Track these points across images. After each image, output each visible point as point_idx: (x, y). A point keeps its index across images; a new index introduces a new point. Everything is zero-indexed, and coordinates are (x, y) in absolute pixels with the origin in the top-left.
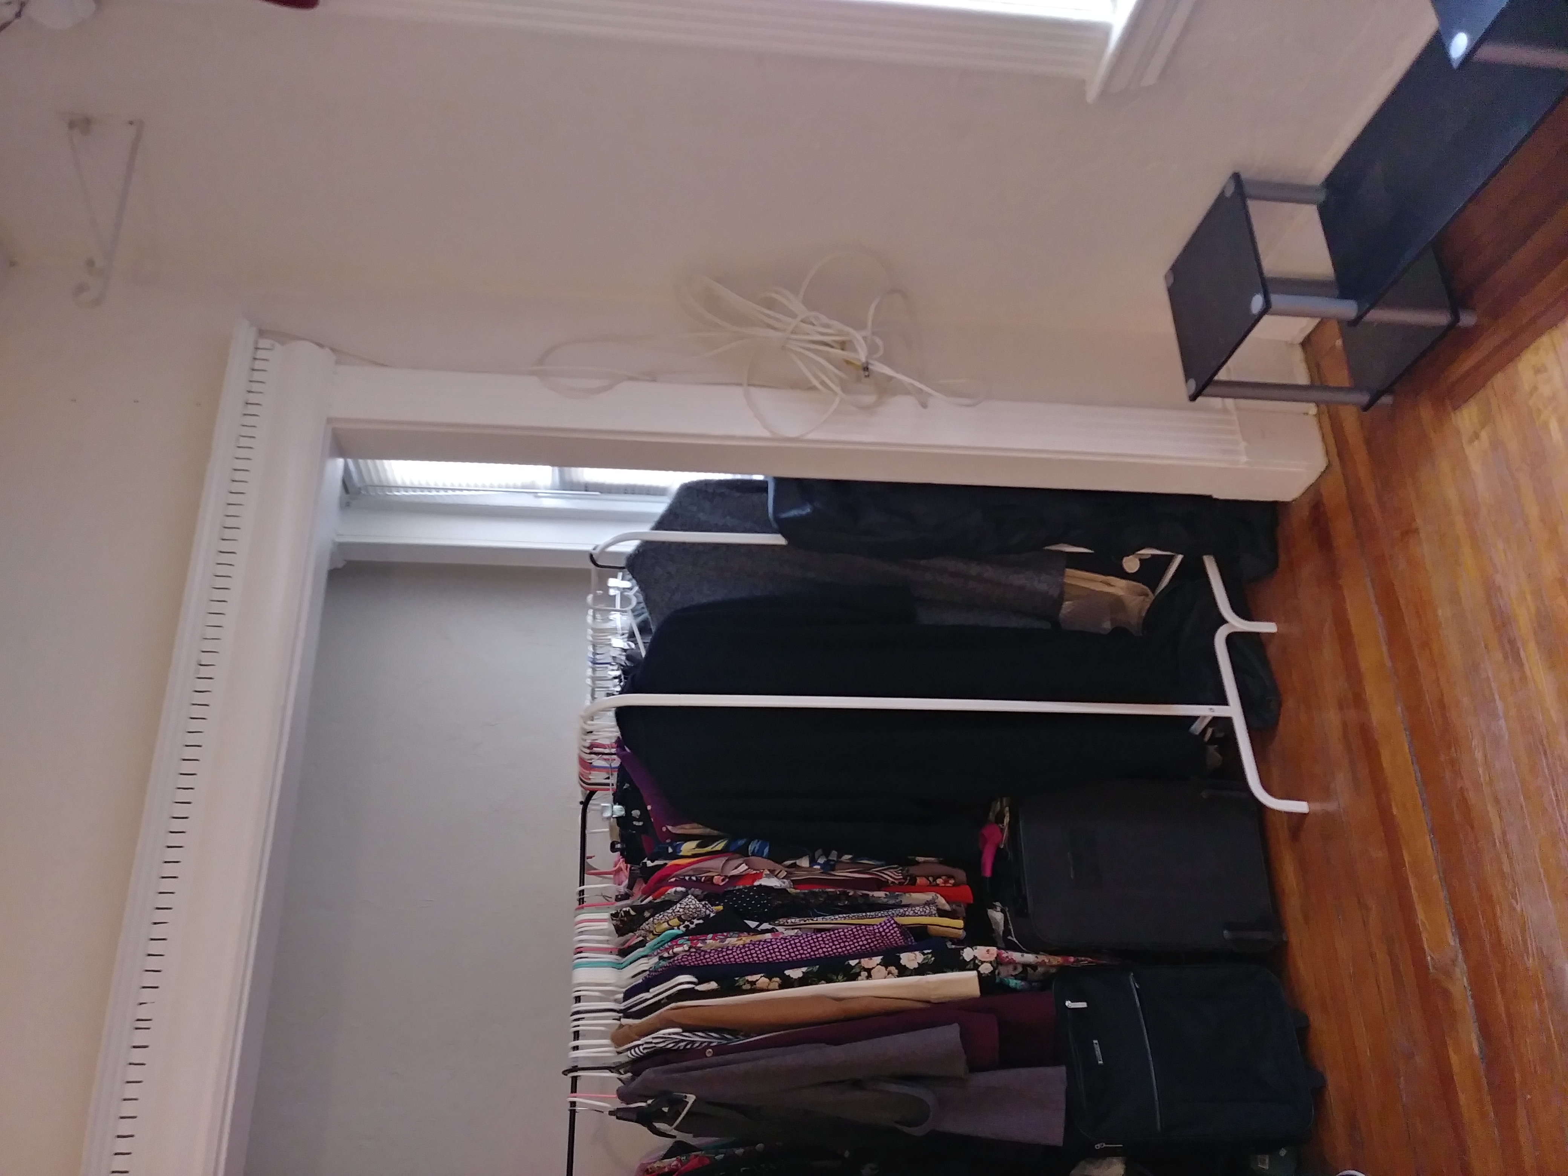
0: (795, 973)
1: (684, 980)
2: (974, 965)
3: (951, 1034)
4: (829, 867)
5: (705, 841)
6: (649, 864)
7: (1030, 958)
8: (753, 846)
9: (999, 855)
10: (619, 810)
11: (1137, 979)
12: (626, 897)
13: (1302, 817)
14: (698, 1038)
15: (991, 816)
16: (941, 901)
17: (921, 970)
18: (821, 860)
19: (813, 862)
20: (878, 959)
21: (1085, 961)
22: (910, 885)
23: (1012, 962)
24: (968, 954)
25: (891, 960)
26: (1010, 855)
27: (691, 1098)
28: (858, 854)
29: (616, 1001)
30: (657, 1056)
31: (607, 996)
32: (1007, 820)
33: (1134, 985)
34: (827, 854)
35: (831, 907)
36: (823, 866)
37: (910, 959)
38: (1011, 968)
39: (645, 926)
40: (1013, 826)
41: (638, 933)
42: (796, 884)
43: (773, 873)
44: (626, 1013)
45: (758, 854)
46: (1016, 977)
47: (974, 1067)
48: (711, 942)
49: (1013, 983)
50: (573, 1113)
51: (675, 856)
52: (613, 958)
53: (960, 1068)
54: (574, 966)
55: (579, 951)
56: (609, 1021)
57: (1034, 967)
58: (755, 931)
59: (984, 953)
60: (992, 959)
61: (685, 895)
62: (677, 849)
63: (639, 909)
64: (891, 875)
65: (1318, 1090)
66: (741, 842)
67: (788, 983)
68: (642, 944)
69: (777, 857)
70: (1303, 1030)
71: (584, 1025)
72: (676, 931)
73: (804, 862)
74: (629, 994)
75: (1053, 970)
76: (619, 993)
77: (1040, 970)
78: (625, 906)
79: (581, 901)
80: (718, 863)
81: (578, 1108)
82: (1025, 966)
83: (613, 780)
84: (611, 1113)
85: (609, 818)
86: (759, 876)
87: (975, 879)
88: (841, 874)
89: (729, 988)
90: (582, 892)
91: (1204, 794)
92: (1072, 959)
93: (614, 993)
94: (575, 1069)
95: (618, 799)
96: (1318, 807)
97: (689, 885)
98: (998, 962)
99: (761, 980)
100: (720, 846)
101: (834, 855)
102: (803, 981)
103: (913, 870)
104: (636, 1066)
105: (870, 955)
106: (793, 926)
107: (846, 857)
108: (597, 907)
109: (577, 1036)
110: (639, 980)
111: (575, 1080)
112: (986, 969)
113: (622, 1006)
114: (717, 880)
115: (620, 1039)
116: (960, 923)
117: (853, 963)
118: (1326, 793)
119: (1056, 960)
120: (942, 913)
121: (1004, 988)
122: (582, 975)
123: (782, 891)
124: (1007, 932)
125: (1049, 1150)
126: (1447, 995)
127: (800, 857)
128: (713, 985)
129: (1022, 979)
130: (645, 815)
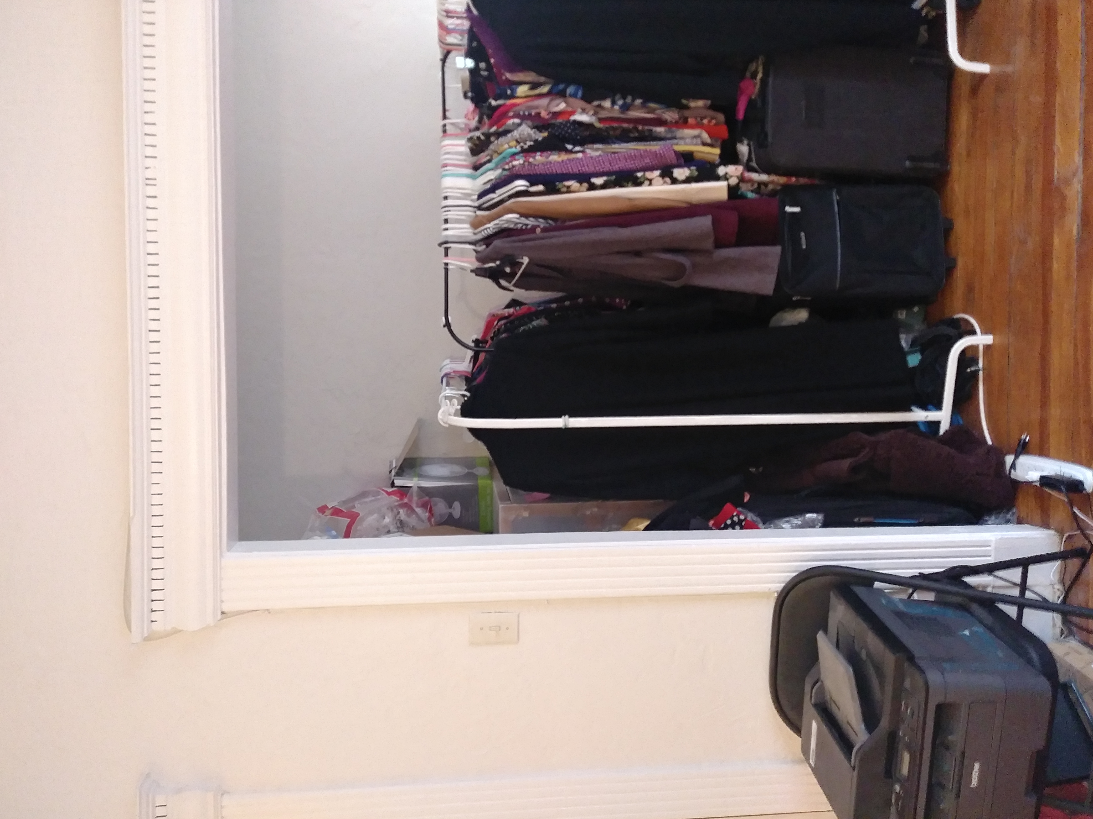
0: (598, 181)
1: (520, 184)
2: (726, 178)
3: (705, 222)
4: (625, 108)
5: (534, 86)
6: (494, 103)
7: (764, 177)
8: (570, 90)
9: (751, 103)
10: (470, 63)
11: (838, 193)
12: (477, 129)
13: (983, 77)
14: (531, 222)
15: (748, 74)
16: (705, 136)
17: (688, 180)
18: (620, 102)
19: (614, 103)
20: (657, 173)
21: (803, 181)
22: (683, 123)
23: (751, 181)
24: (721, 170)
25: (667, 173)
26: (759, 104)
27: (526, 260)
28: (647, 100)
29: (472, 200)
30: (502, 233)
31: (466, 196)
32: (760, 76)
33: (835, 197)
34: (624, 98)
35: (625, 137)
36: (621, 107)
37: (681, 173)
38: (749, 185)
39: (492, 147)
40: (764, 82)
41: (486, 153)
42: (601, 120)
43: (584, 111)
44: (479, 208)
45: (574, 95)
46: (752, 191)
47: (719, 245)
48: (539, 158)
49: (750, 195)
50: (446, 270)
51: (513, 96)
52: (469, 171)
53: (709, 244)
54: (442, 176)
55: (445, 166)
56: (469, 213)
57: (766, 184)
58: (571, 152)
59: (733, 171)
60: (739, 174)
61: (519, 125)
62: (513, 91)
63: (488, 136)
64: (670, 115)
65: (950, 268)
66: (561, 87)
67: (592, 187)
68: (489, 161)
69: (587, 99)
70: (948, 229)
71: (451, 215)
72: (514, 150)
73: (607, 104)
74: (481, 196)
75: (779, 188)
76: (475, 195)
77: (770, 187)
78: (478, 134)
79: (445, 131)
80: (544, 101)
81: (450, 267)
82: (760, 184)
83: (465, 41)
84: (472, 271)
85: (461, 69)
86: (573, 113)
87: (731, 121)
88: (634, 114)
89: (551, 189)
90: (444, 126)
91: (912, 60)
92: (794, 179)
93: (470, 195)
94: (446, 242)
95: (469, 54)
96: (998, 69)
97: (524, 118)
98: (742, 179)
99: (573, 184)
100: (545, 89)
101: (629, 99)
102: (604, 187)
103: (686, 113)
104: (487, 240)
105: (652, 169)
106: (597, 150)
107: (638, 102)
108: (455, 136)
109: (446, 221)
110: (488, 186)
111: (447, 249)
112: (733, 181)
113: (476, 204)
114: (544, 114)
115: (476, 224)
116: (717, 151)
117: (639, 174)
118: (1007, 57)
119: (782, 180)
120: (704, 144)
121: (743, 197)
122: (448, 182)
123: (589, 126)
124: (750, 159)
125: (762, 299)
126: (1063, 197)
127: (604, 98)
128: (540, 188)
129: (757, 193)
130: (489, 68)
